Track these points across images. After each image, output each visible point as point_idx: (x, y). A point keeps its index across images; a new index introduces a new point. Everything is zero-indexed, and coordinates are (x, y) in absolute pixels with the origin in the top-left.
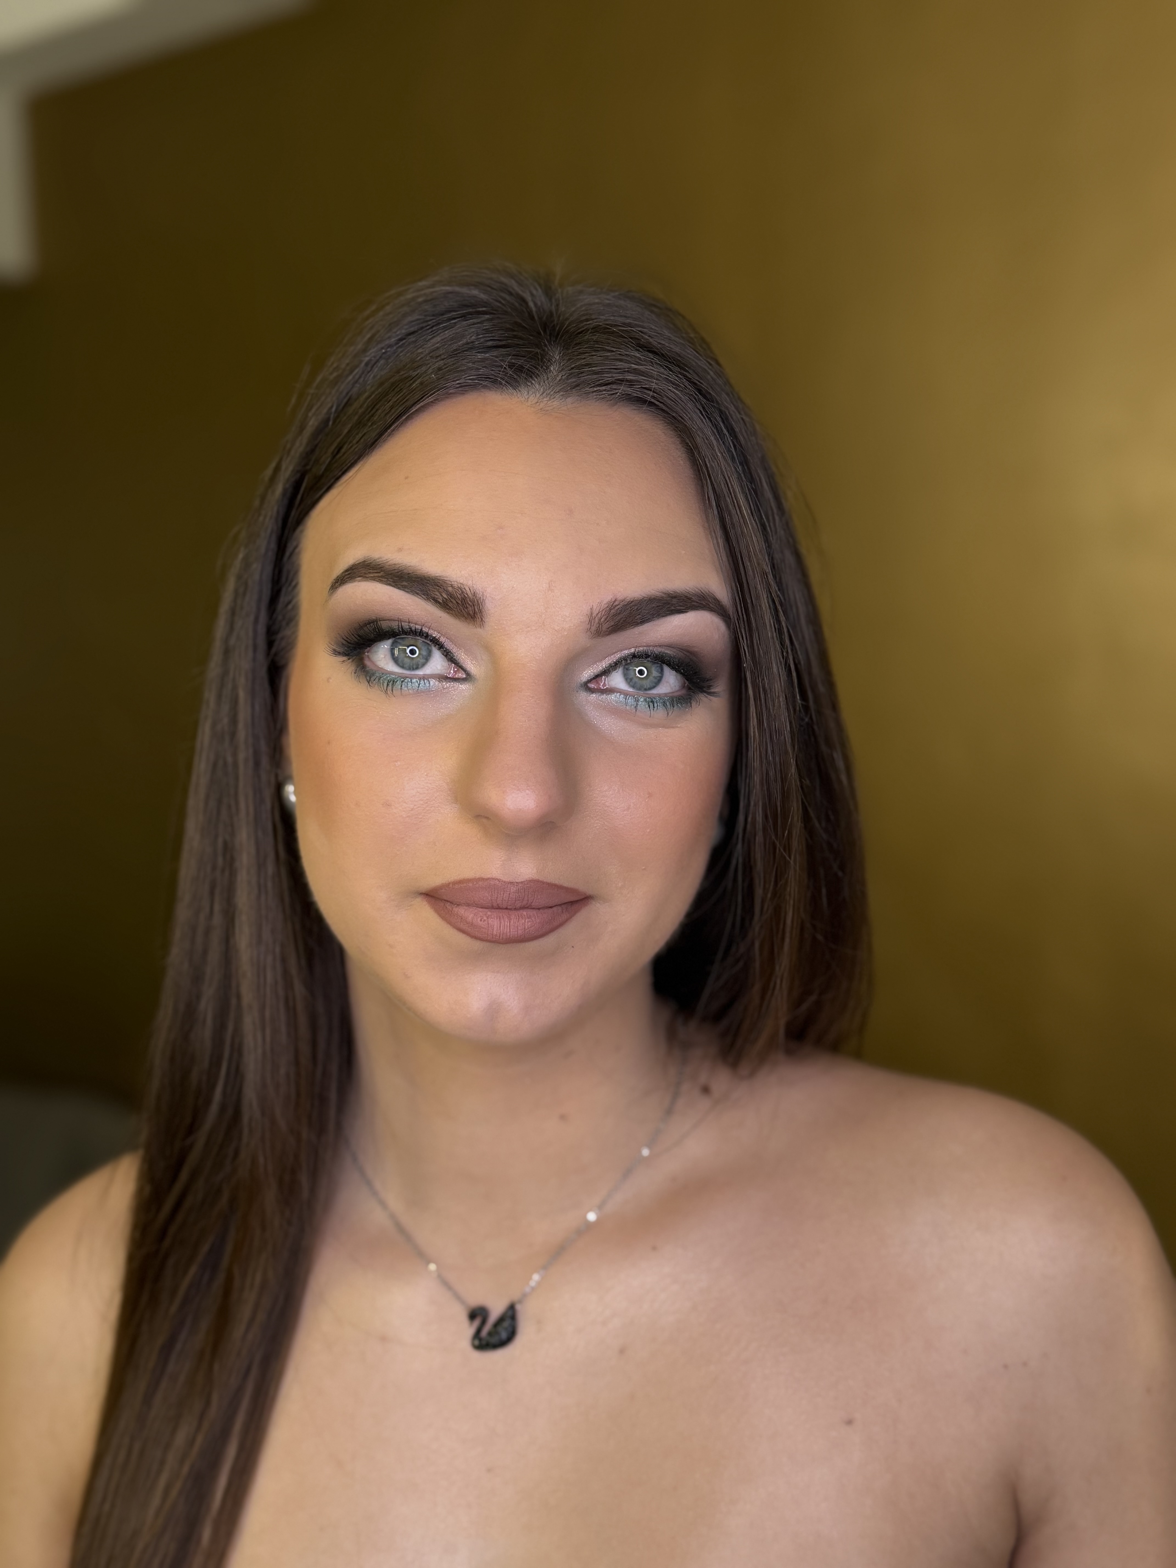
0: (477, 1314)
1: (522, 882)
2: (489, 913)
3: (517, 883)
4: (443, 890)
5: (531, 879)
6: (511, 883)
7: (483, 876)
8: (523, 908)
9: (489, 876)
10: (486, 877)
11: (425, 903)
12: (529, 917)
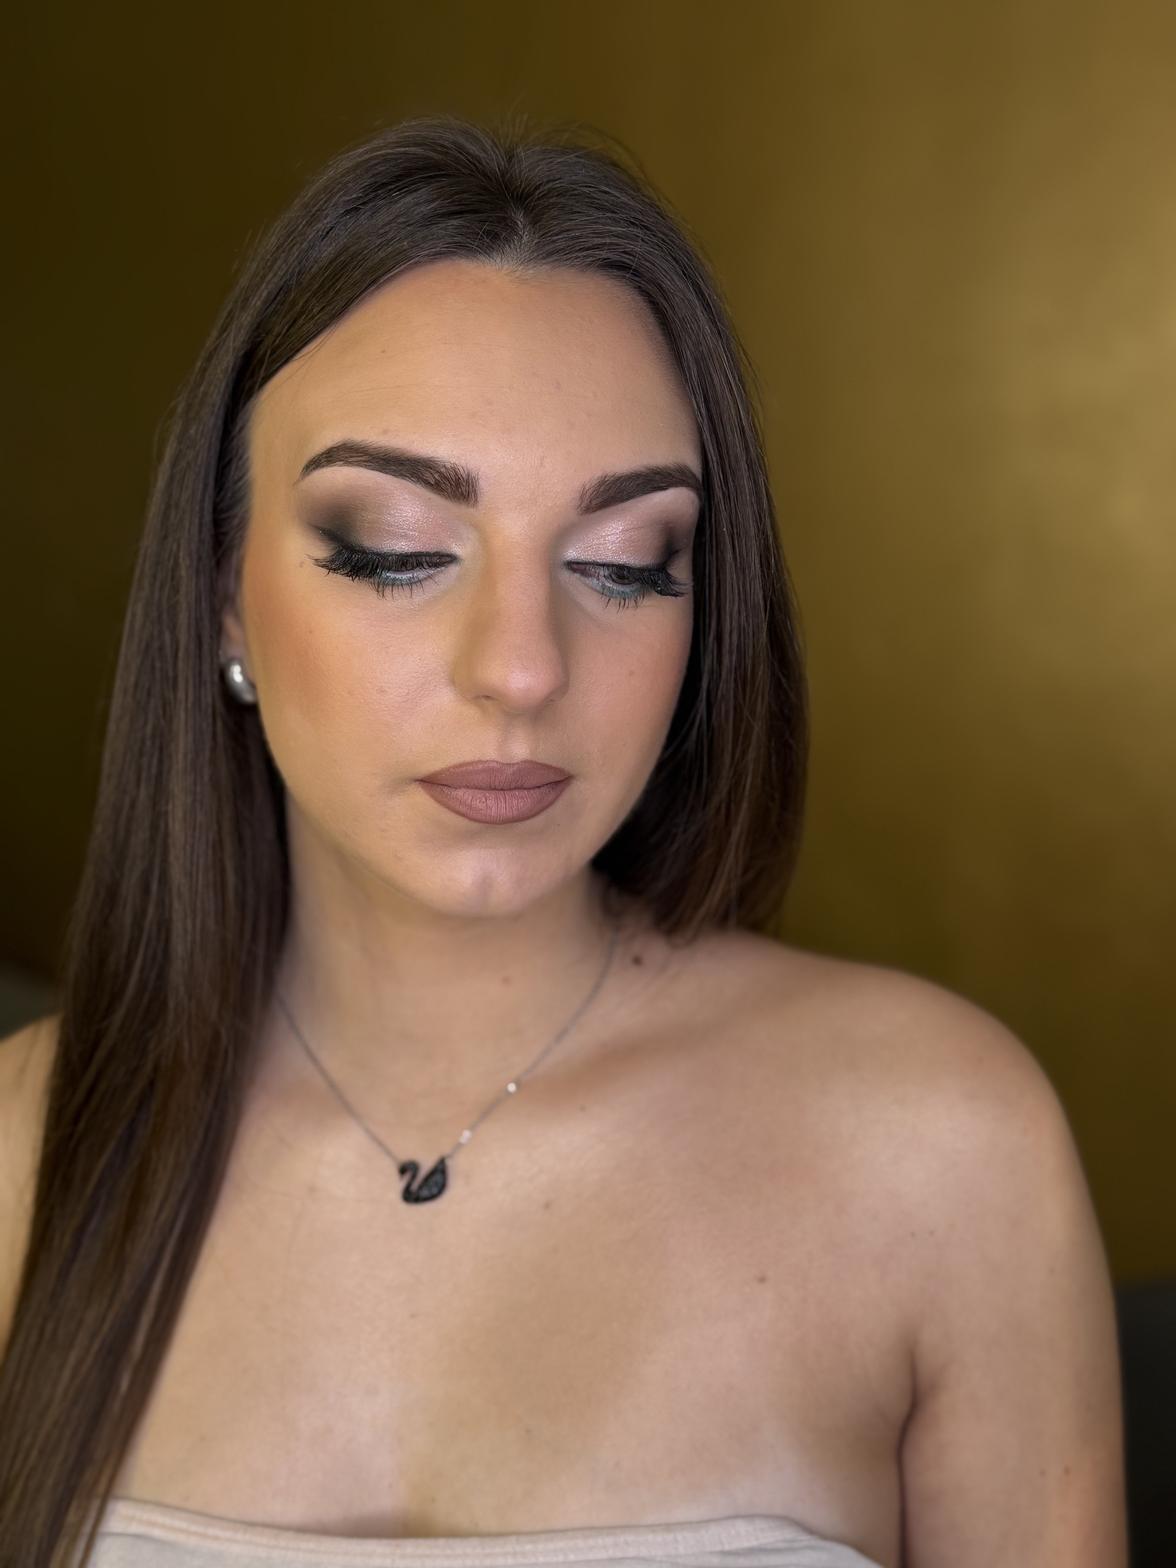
0: (407, 1169)
1: (518, 763)
2: (487, 795)
3: (513, 764)
4: (443, 775)
5: (525, 760)
6: (509, 764)
7: (482, 758)
8: (516, 788)
9: (488, 758)
10: (484, 760)
11: (420, 789)
12: (522, 798)
